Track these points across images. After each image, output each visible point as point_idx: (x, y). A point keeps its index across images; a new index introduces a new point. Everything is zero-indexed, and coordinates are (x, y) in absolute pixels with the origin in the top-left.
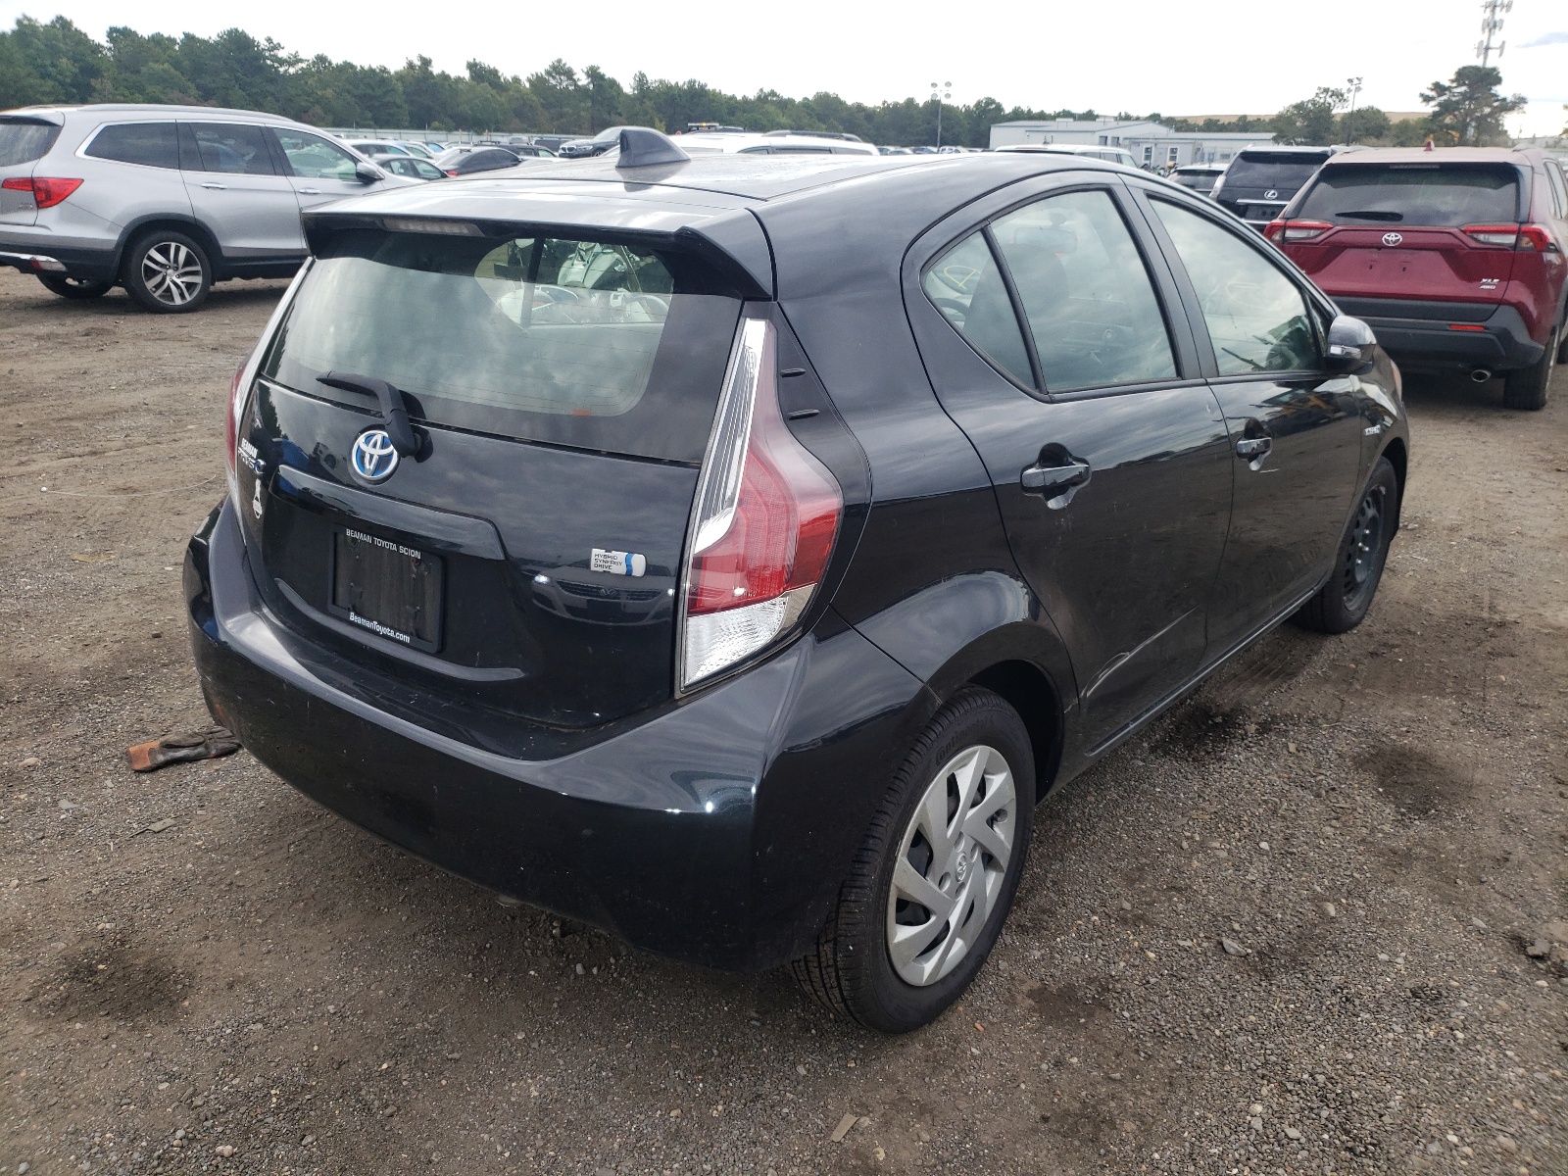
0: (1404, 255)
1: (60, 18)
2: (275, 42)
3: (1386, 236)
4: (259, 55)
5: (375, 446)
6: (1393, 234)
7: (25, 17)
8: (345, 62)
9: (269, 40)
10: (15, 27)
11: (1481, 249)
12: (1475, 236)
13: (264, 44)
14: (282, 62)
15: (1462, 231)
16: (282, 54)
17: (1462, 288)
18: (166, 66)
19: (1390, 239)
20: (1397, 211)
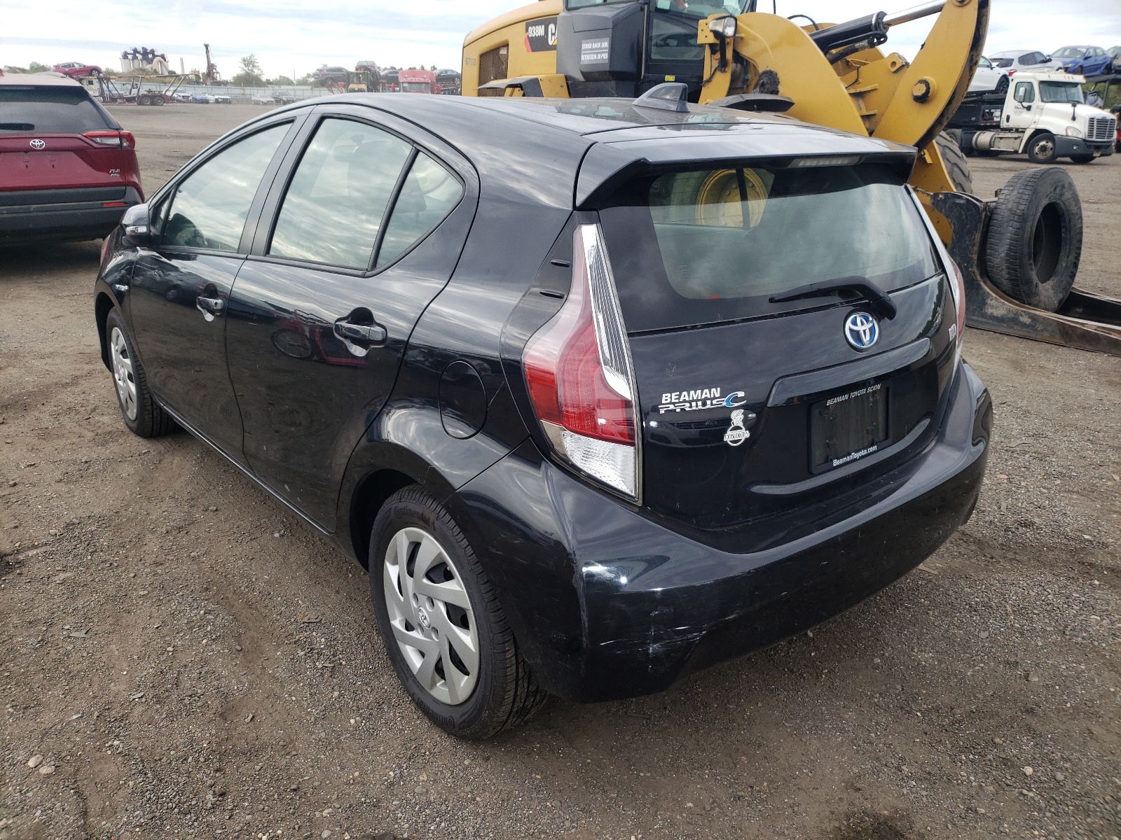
0: (49, 156)
3: (31, 142)
5: (862, 324)
6: (37, 140)
11: (101, 148)
12: (94, 139)
15: (85, 136)
17: (101, 177)
19: (36, 144)
20: (30, 123)
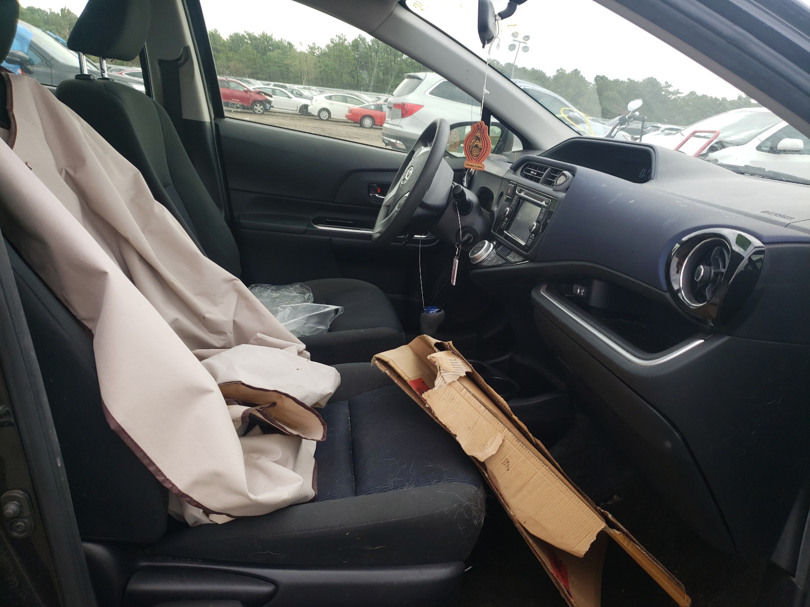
1: (576, 70)
2: (669, 84)
4: (661, 89)
7: (561, 69)
8: (703, 95)
9: (667, 83)
10: (555, 74)
13: (663, 84)
14: (670, 93)
16: (671, 89)
18: (615, 92)
